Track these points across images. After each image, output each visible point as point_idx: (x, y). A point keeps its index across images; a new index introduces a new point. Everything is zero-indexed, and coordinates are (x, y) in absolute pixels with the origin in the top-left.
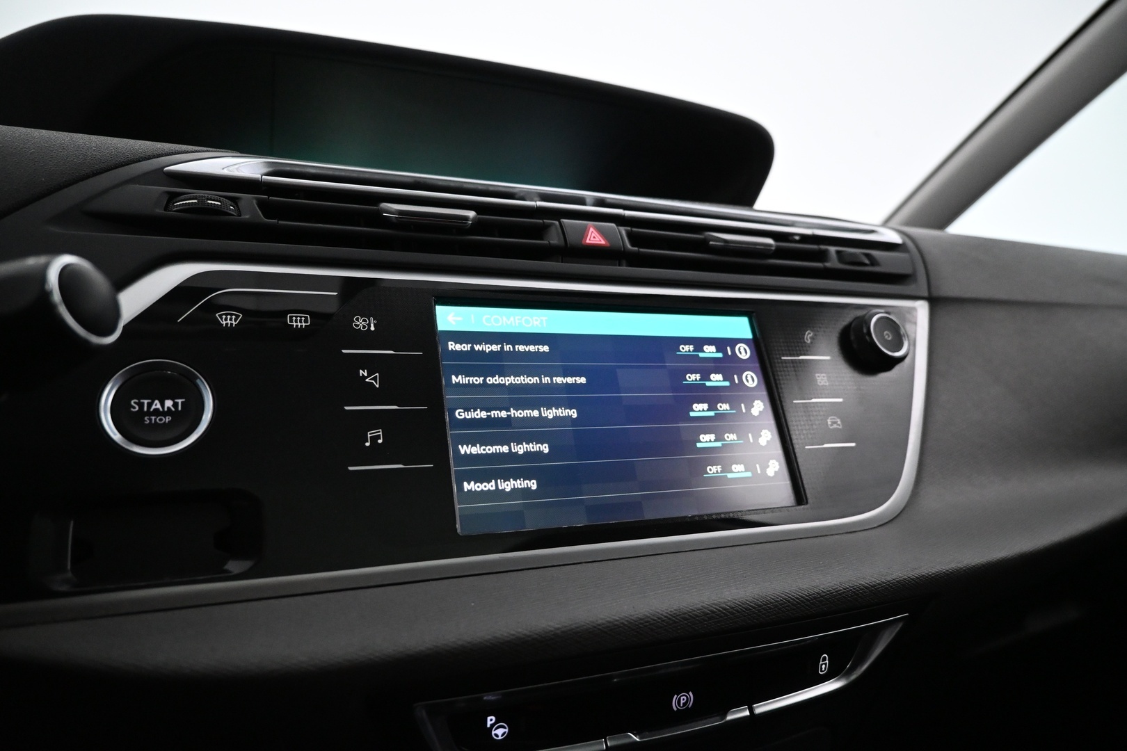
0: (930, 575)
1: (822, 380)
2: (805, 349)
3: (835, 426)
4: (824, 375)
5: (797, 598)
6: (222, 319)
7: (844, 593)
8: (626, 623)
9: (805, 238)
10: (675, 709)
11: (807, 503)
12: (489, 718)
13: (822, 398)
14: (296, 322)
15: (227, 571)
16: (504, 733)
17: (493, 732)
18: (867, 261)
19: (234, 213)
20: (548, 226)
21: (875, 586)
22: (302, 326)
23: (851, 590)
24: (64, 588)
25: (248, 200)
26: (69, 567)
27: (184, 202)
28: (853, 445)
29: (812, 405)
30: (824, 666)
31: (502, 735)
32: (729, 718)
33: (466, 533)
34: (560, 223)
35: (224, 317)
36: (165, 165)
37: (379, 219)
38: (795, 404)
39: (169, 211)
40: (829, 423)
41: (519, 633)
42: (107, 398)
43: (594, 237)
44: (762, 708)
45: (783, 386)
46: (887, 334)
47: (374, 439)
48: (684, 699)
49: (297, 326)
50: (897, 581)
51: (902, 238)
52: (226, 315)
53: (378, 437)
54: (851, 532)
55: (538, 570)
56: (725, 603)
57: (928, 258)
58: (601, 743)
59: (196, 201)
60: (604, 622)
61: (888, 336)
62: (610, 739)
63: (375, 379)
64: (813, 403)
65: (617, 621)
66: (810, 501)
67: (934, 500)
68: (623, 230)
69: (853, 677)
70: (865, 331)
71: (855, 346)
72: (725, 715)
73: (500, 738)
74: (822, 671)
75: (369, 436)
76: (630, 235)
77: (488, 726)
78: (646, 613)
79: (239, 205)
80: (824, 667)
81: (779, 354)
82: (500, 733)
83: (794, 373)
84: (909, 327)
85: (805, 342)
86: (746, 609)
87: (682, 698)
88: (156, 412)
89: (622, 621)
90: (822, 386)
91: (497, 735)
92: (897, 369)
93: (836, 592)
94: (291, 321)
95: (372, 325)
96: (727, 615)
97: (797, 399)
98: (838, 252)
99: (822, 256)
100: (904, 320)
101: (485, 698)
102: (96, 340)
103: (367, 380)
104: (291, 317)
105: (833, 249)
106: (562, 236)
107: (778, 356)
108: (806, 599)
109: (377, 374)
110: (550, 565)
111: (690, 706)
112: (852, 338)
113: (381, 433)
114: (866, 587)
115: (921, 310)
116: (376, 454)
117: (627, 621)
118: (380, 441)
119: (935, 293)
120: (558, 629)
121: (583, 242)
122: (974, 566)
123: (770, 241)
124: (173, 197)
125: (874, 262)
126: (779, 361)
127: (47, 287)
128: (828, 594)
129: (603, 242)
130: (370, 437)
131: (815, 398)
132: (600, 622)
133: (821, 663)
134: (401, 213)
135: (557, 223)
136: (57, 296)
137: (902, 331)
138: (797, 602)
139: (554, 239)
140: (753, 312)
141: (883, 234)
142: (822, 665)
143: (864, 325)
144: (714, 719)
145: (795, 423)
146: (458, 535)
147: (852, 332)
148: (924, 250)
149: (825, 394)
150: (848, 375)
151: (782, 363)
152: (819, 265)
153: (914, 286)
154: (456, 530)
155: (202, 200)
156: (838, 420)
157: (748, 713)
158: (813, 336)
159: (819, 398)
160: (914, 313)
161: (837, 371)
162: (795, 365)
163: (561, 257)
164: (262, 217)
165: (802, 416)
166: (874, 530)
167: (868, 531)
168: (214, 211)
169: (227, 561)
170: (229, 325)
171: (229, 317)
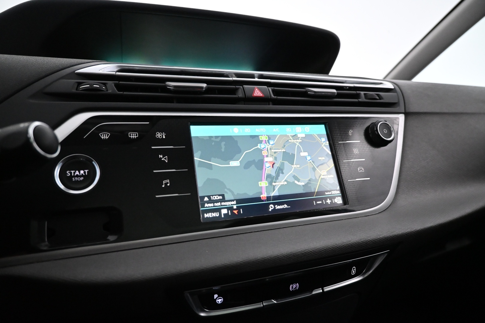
0: (399, 235)
1: (356, 151)
2: (349, 138)
3: (361, 171)
4: (357, 149)
5: (341, 246)
6: (102, 136)
7: (361, 243)
8: (269, 258)
9: (351, 88)
10: (291, 290)
11: (348, 204)
12: (215, 295)
13: (356, 159)
14: (132, 136)
15: (108, 240)
16: (221, 301)
17: (217, 301)
18: (378, 98)
19: (103, 90)
20: (238, 89)
21: (375, 240)
22: (135, 137)
23: (364, 242)
24: (45, 248)
25: (111, 84)
26: (46, 240)
27: (84, 86)
28: (369, 179)
29: (351, 162)
30: (354, 271)
32: (314, 293)
33: (205, 221)
35: (103, 135)
36: (75, 70)
37: (165, 89)
38: (344, 162)
39: (78, 90)
40: (359, 170)
41: (226, 263)
42: (57, 171)
43: (257, 93)
44: (327, 289)
45: (339, 155)
46: (385, 130)
47: (166, 184)
49: (133, 137)
50: (384, 238)
51: (394, 86)
52: (104, 134)
53: (168, 183)
54: (366, 216)
55: (234, 236)
56: (311, 249)
57: (405, 95)
58: (261, 304)
59: (89, 86)
60: (260, 258)
61: (385, 131)
62: (264, 302)
63: (166, 159)
64: (352, 161)
65: (266, 257)
66: (350, 203)
67: (403, 202)
68: (270, 89)
69: (366, 276)
70: (375, 129)
71: (371, 135)
72: (312, 292)
73: (220, 303)
75: (164, 183)
76: (273, 91)
77: (215, 298)
78: (277, 254)
79: (107, 86)
80: (354, 272)
82: (219, 301)
83: (344, 149)
84: (395, 127)
85: (349, 135)
86: (320, 251)
87: (294, 286)
88: (77, 176)
89: (268, 258)
90: (356, 154)
91: (218, 302)
92: (389, 145)
94: (130, 135)
95: (164, 136)
96: (311, 254)
97: (345, 160)
98: (365, 94)
99: (358, 96)
100: (393, 123)
101: (214, 288)
102: (49, 156)
103: (162, 159)
104: (130, 134)
105: (362, 93)
106: (243, 91)
107: (337, 142)
108: (345, 246)
109: (167, 157)
110: (240, 233)
111: (297, 289)
112: (370, 132)
113: (169, 181)
115: (401, 118)
116: (167, 190)
117: (270, 258)
118: (168, 185)
119: (407, 111)
120: (241, 261)
121: (253, 95)
122: (418, 230)
123: (334, 91)
124: (79, 84)
125: (380, 98)
126: (338, 144)
127: (28, 135)
128: (355, 244)
129: (261, 95)
130: (165, 183)
131: (353, 159)
132: (259, 258)
134: (175, 86)
135: (242, 87)
136: (33, 140)
137: (392, 129)
138: (341, 248)
139: (240, 94)
140: (327, 123)
141: (385, 85)
142: (353, 271)
143: (375, 127)
144: (307, 293)
145: (344, 170)
146: (202, 222)
147: (370, 130)
148: (404, 91)
149: (357, 157)
150: (368, 149)
151: (339, 144)
152: (356, 100)
153: (398, 108)
154: (200, 220)
155: (91, 85)
156: (363, 168)
157: (321, 291)
158: (353, 132)
159: (355, 159)
160: (398, 120)
161: (363, 147)
162: (344, 145)
163: (243, 102)
164: (117, 91)
165: (347, 167)
166: (376, 215)
167: (374, 215)
168: (97, 89)
169: (108, 236)
170: (105, 139)
171: (105, 135)
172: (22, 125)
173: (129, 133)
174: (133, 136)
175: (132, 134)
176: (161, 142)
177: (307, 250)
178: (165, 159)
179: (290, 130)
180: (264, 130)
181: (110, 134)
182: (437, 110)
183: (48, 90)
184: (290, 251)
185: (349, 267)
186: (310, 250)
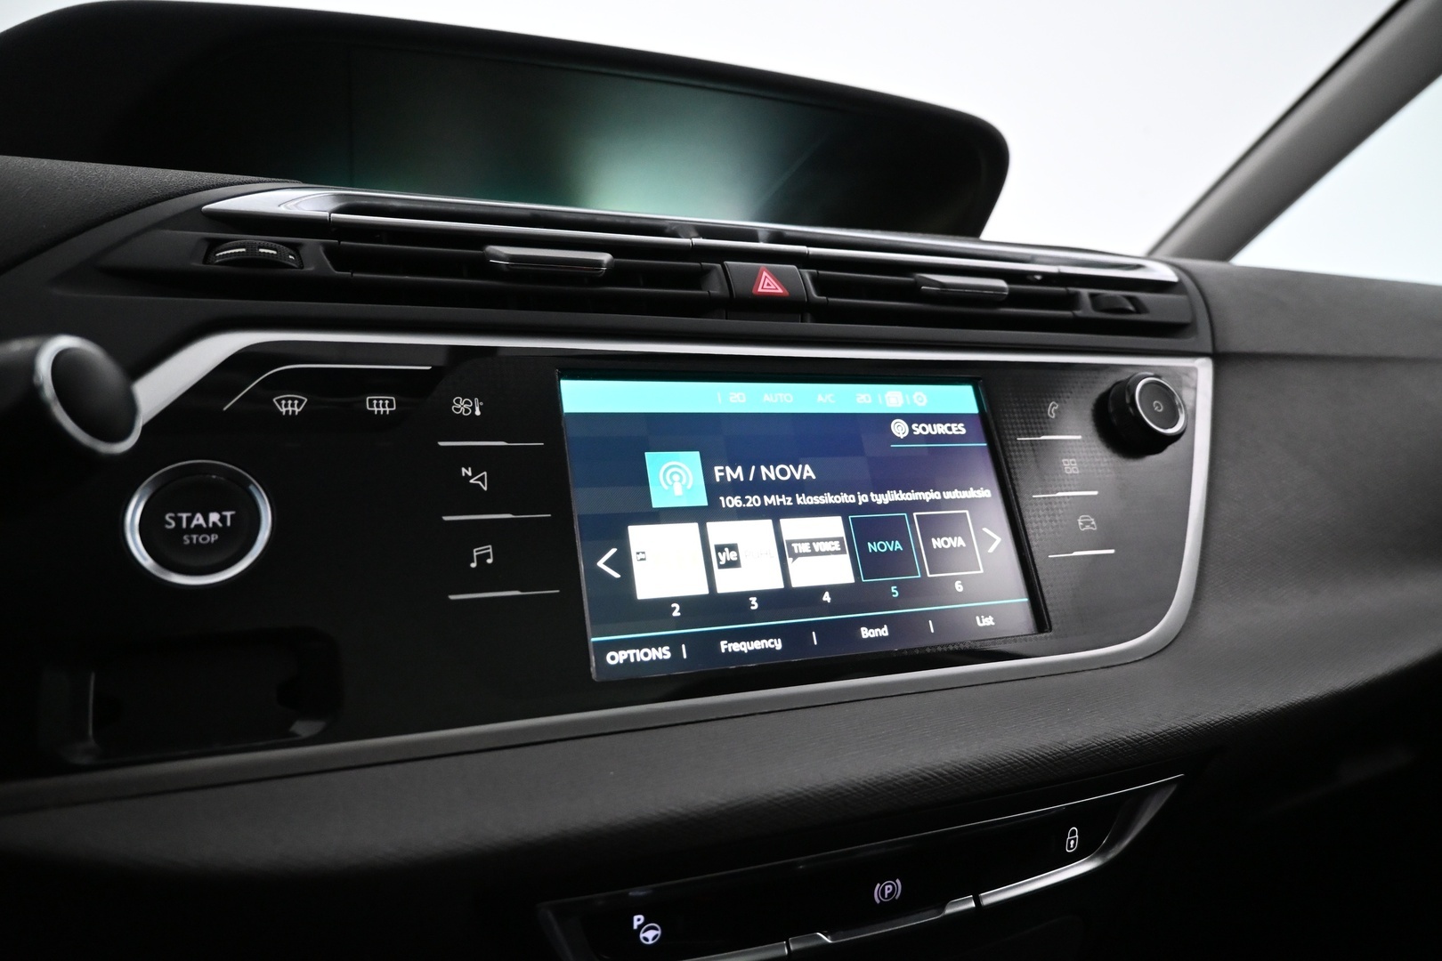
0: (1212, 725)
1: (1071, 466)
2: (1048, 426)
3: (1088, 527)
4: (1074, 460)
5: (1037, 758)
6: (280, 405)
7: (1098, 750)
9: (1048, 278)
10: (878, 901)
11: (1051, 630)
12: (636, 918)
13: (1071, 491)
15: (295, 735)
16: (657, 935)
17: (642, 935)
18: (1131, 308)
19: (290, 263)
20: (708, 271)
21: (1140, 740)
22: (385, 412)
23: (1107, 746)
24: (84, 760)
25: (313, 246)
26: (91, 732)
27: (229, 252)
28: (1112, 551)
29: (1058, 501)
30: (1072, 842)
31: (654, 939)
32: (949, 911)
33: (604, 678)
34: (723, 267)
35: (283, 402)
36: (202, 202)
37: (484, 267)
38: (1034, 499)
39: (209, 264)
40: (1080, 524)
41: (672, 811)
42: (134, 513)
43: (768, 284)
44: (991, 898)
45: (1018, 477)
46: (1157, 405)
47: (482, 558)
48: (889, 889)
49: (379, 412)
50: (1168, 734)
51: (1178, 275)
52: (287, 399)
53: (487, 556)
54: (1108, 667)
55: (698, 724)
56: (941, 766)
57: (1211, 301)
58: (782, 947)
59: (244, 250)
60: (782, 794)
61: (1159, 407)
62: (793, 942)
63: (482, 479)
64: (1059, 497)
65: (799, 793)
66: (1054, 627)
67: (1218, 622)
68: (806, 273)
69: (1111, 855)
70: (1128, 401)
71: (1114, 421)
72: (943, 907)
73: (650, 942)
74: (1069, 849)
75: (475, 554)
76: (815, 279)
77: (635, 927)
78: (838, 782)
79: (301, 252)
80: (1072, 844)
81: (1014, 434)
82: (650, 936)
83: (1033, 459)
84: (1187, 395)
85: (1048, 418)
86: (970, 774)
87: (887, 887)
88: (199, 529)
89: (805, 793)
90: (1071, 475)
91: (646, 939)
92: (1171, 450)
93: (1088, 749)
94: (371, 406)
95: (477, 409)
96: (943, 783)
97: (1038, 493)
98: (1092, 296)
99: (1071, 301)
100: (1180, 385)
101: (631, 894)
102: (104, 448)
103: (472, 481)
104: (371, 401)
105: (1085, 292)
106: (726, 284)
107: (1012, 437)
108: (1048, 760)
109: (485, 473)
110: (714, 717)
111: (897, 897)
112: (1111, 410)
113: (490, 550)
114: (1127, 742)
115: (1203, 370)
116: (485, 578)
117: (813, 793)
118: (490, 561)
119: (1221, 349)
120: (722, 805)
121: (754, 292)
122: (1271, 711)
123: (1001, 283)
124: (215, 245)
125: (1139, 307)
126: (1014, 442)
127: (35, 381)
128: (1078, 752)
129: (780, 291)
130: (477, 556)
131: (1062, 491)
132: (778, 794)
133: (1069, 838)
134: (513, 258)
135: (719, 266)
136: (49, 391)
137: (1178, 401)
138: (1037, 763)
139: (715, 288)
140: (979, 379)
141: (1151, 270)
142: (1070, 841)
143: (1127, 393)
144: (928, 913)
145: (1034, 525)
146: (593, 681)
147: (1110, 402)
148: (1208, 290)
149: (1074, 485)
150: (1105, 460)
151: (1017, 445)
152: (1067, 313)
153: (1193, 339)
154: (590, 674)
155: (252, 248)
156: (1092, 520)
157: (973, 904)
158: (1059, 408)
159: (1067, 491)
160: (1193, 375)
161: (1090, 455)
162: (1035, 448)
163: (724, 312)
164: (330, 266)
165: (1044, 516)
166: (1138, 664)
167: (1131, 666)
168: (268, 262)
169: (291, 724)
170: (290, 413)
171: (290, 402)
172: (17, 347)
173: (368, 398)
174: (381, 405)
175: (378, 400)
176: (468, 427)
177: (931, 770)
178: (481, 481)
179: (867, 399)
180: (788, 398)
181: (306, 400)
182: (1311, 349)
183: (116, 259)
184: (876, 773)
185: (1058, 826)
186: (940, 770)
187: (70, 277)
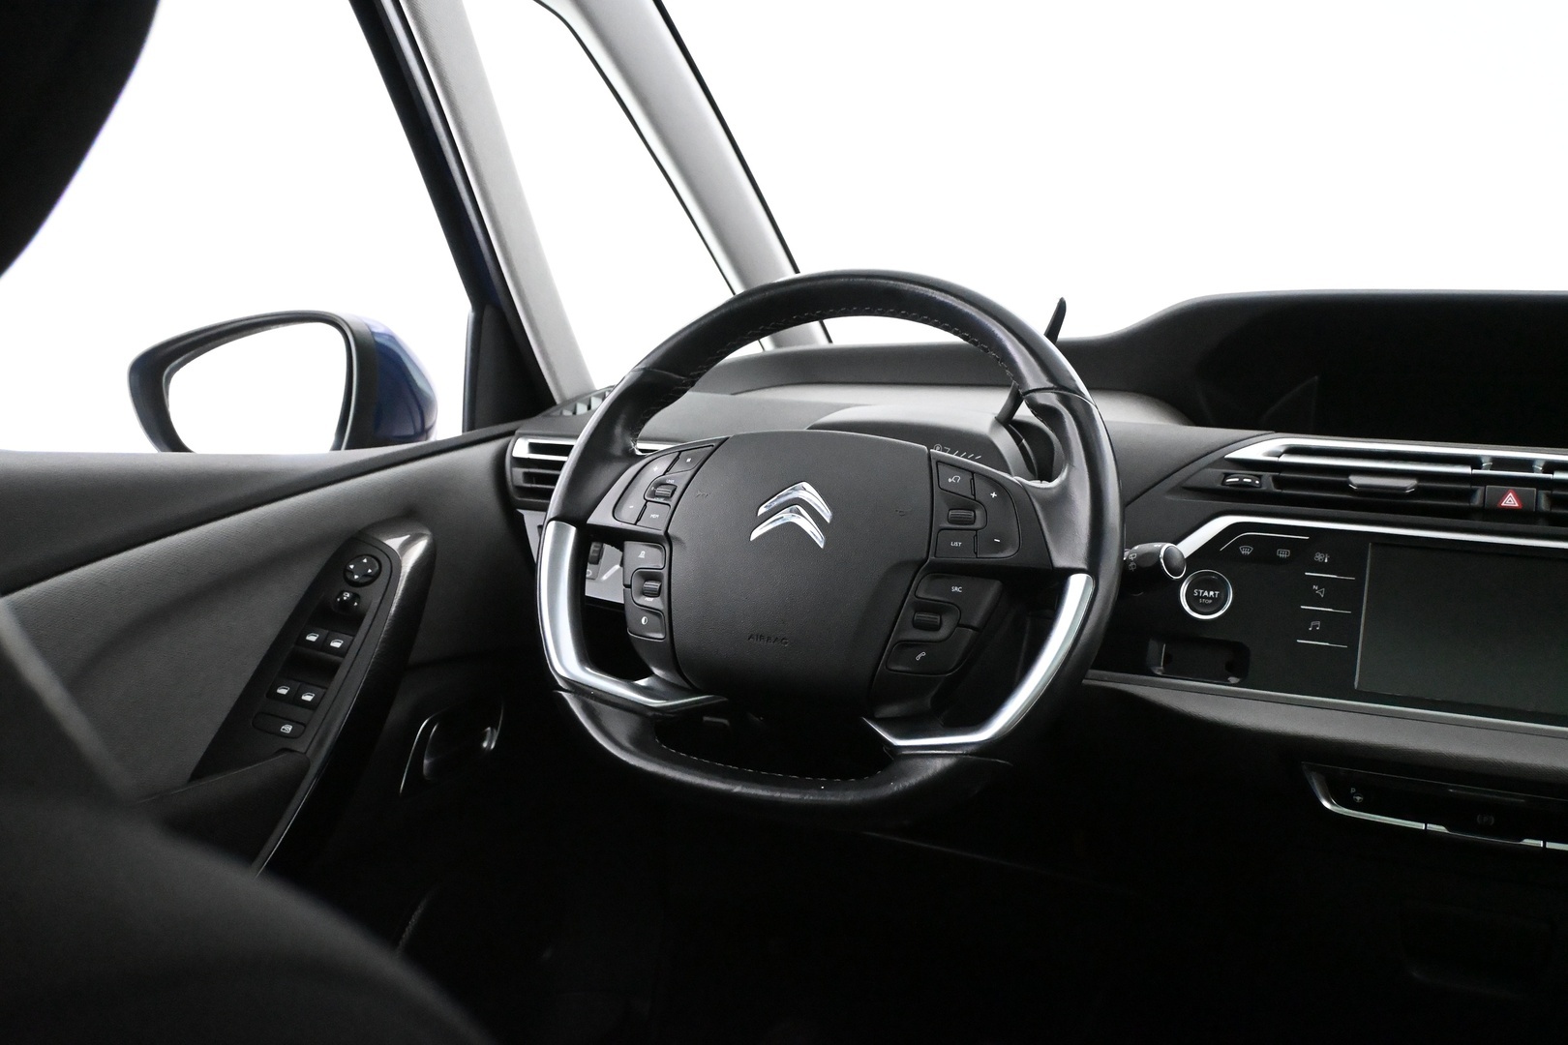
10: (1479, 823)
12: (1352, 789)
15: (1229, 682)
17: (1354, 798)
19: (1256, 486)
20: (1475, 491)
22: (1284, 557)
24: (1159, 673)
25: (1268, 476)
26: (1162, 664)
32: (1526, 843)
33: (1361, 689)
34: (1485, 489)
35: (1243, 549)
36: (1225, 454)
37: (1345, 487)
39: (1224, 485)
42: (1183, 591)
43: (1510, 501)
44: (1550, 845)
47: (1315, 627)
48: (1487, 820)
49: (1282, 558)
53: (1318, 626)
59: (1238, 480)
63: (1322, 592)
68: (1544, 494)
72: (1521, 840)
73: (1358, 803)
76: (1550, 498)
77: (1352, 794)
79: (1262, 479)
87: (1485, 818)
88: (1206, 597)
94: (1279, 554)
95: (1326, 559)
103: (1317, 592)
106: (1482, 500)
109: (1324, 589)
111: (1490, 825)
113: (1319, 624)
116: (1314, 635)
118: (1318, 628)
121: (1501, 504)
124: (1227, 475)
129: (1517, 505)
130: (1313, 625)
135: (1483, 487)
139: (1477, 501)
146: (1354, 689)
154: (1354, 686)
155: (1241, 477)
157: (1541, 845)
164: (1272, 489)
168: (1247, 485)
169: (1229, 676)
170: (1245, 554)
171: (1246, 549)
173: (1278, 550)
174: (1283, 554)
175: (1282, 551)
181: (1253, 549)
183: (1190, 483)
187: (1173, 491)
